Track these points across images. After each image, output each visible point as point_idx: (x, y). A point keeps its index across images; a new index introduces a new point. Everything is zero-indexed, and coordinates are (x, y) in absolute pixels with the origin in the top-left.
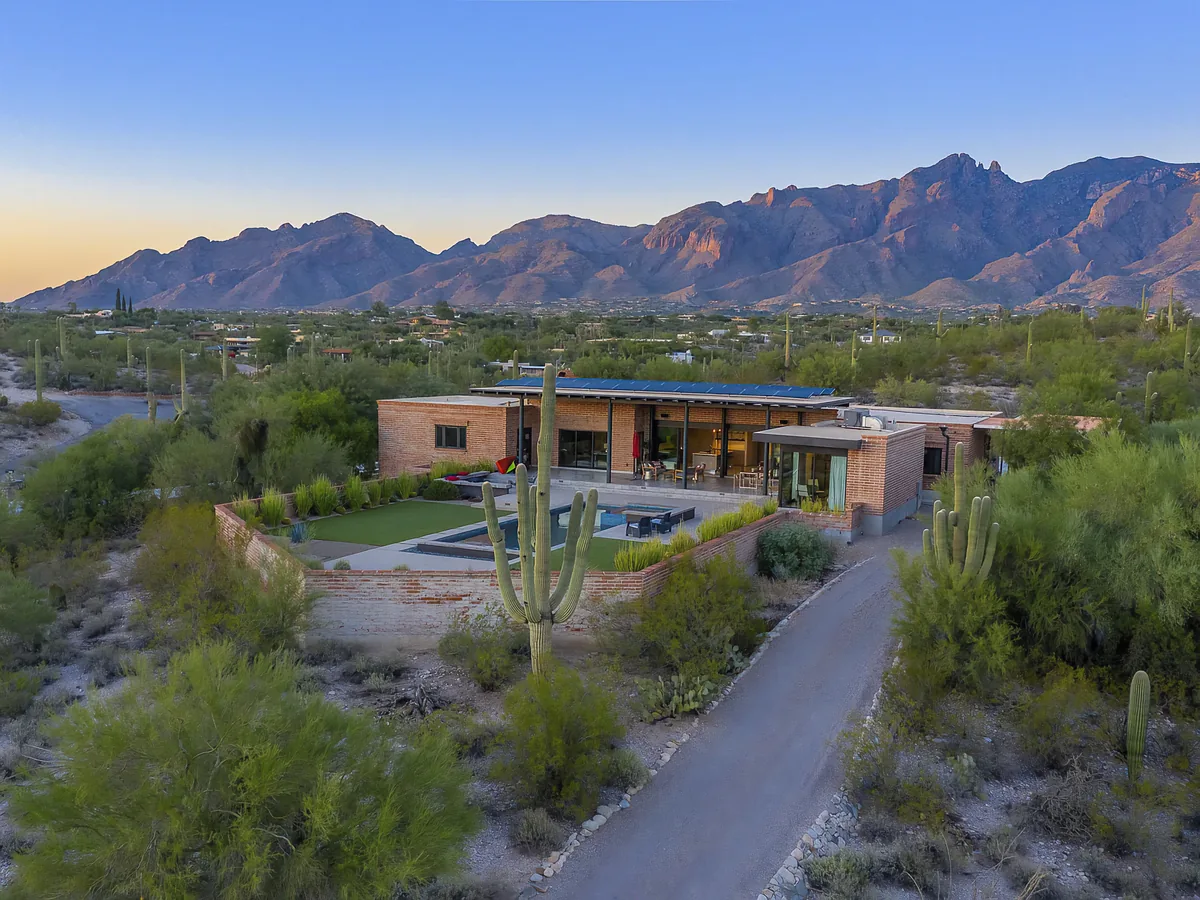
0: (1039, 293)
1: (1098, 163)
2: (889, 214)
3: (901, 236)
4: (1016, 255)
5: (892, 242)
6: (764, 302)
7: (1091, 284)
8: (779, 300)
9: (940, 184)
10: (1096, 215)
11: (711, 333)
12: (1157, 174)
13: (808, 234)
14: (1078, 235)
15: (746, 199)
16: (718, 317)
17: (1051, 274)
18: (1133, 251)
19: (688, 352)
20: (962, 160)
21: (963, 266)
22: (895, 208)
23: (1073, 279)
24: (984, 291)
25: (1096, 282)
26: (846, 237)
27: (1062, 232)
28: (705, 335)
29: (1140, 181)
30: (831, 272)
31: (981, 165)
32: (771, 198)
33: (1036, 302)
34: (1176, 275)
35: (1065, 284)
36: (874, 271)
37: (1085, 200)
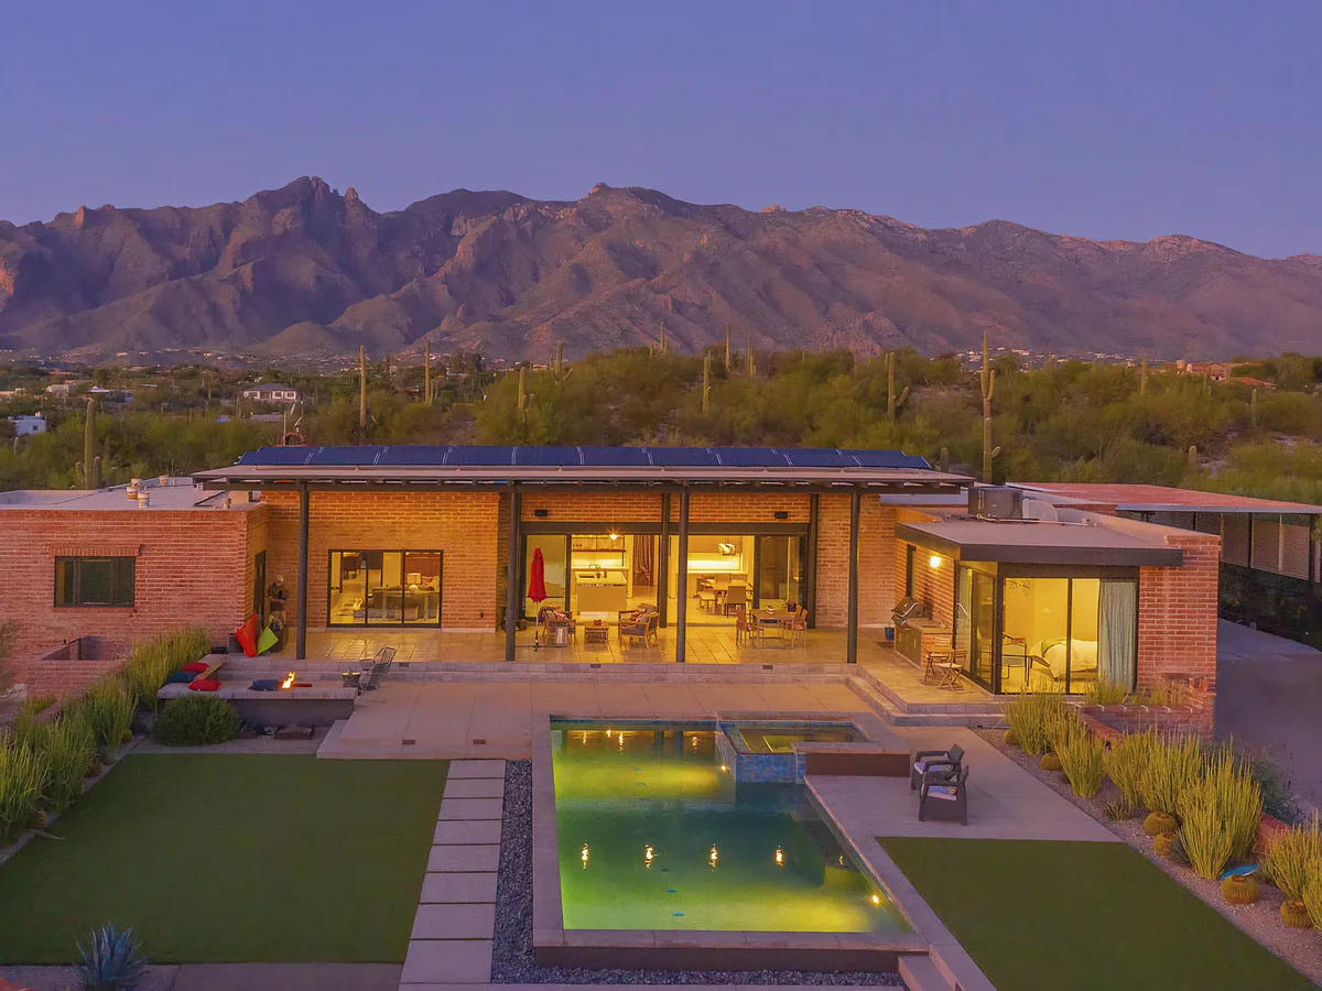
0: (409, 342)
1: (463, 195)
2: (231, 245)
3: (247, 270)
4: (381, 297)
5: (235, 279)
6: (75, 353)
7: (463, 332)
8: (94, 349)
9: (289, 210)
10: (464, 253)
11: (50, 389)
12: (522, 211)
13: (130, 265)
14: (446, 276)
15: (48, 219)
16: (31, 370)
17: (421, 318)
18: (504, 295)
19: (38, 415)
20: (314, 184)
21: (323, 307)
22: (239, 236)
23: (444, 326)
24: (346, 339)
25: (469, 329)
26: (179, 271)
27: (429, 272)
28: (42, 393)
29: (506, 217)
30: (162, 315)
31: (335, 191)
32: (80, 218)
33: (407, 352)
34: (549, 322)
35: (437, 331)
36: (215, 311)
37: (450, 236)
